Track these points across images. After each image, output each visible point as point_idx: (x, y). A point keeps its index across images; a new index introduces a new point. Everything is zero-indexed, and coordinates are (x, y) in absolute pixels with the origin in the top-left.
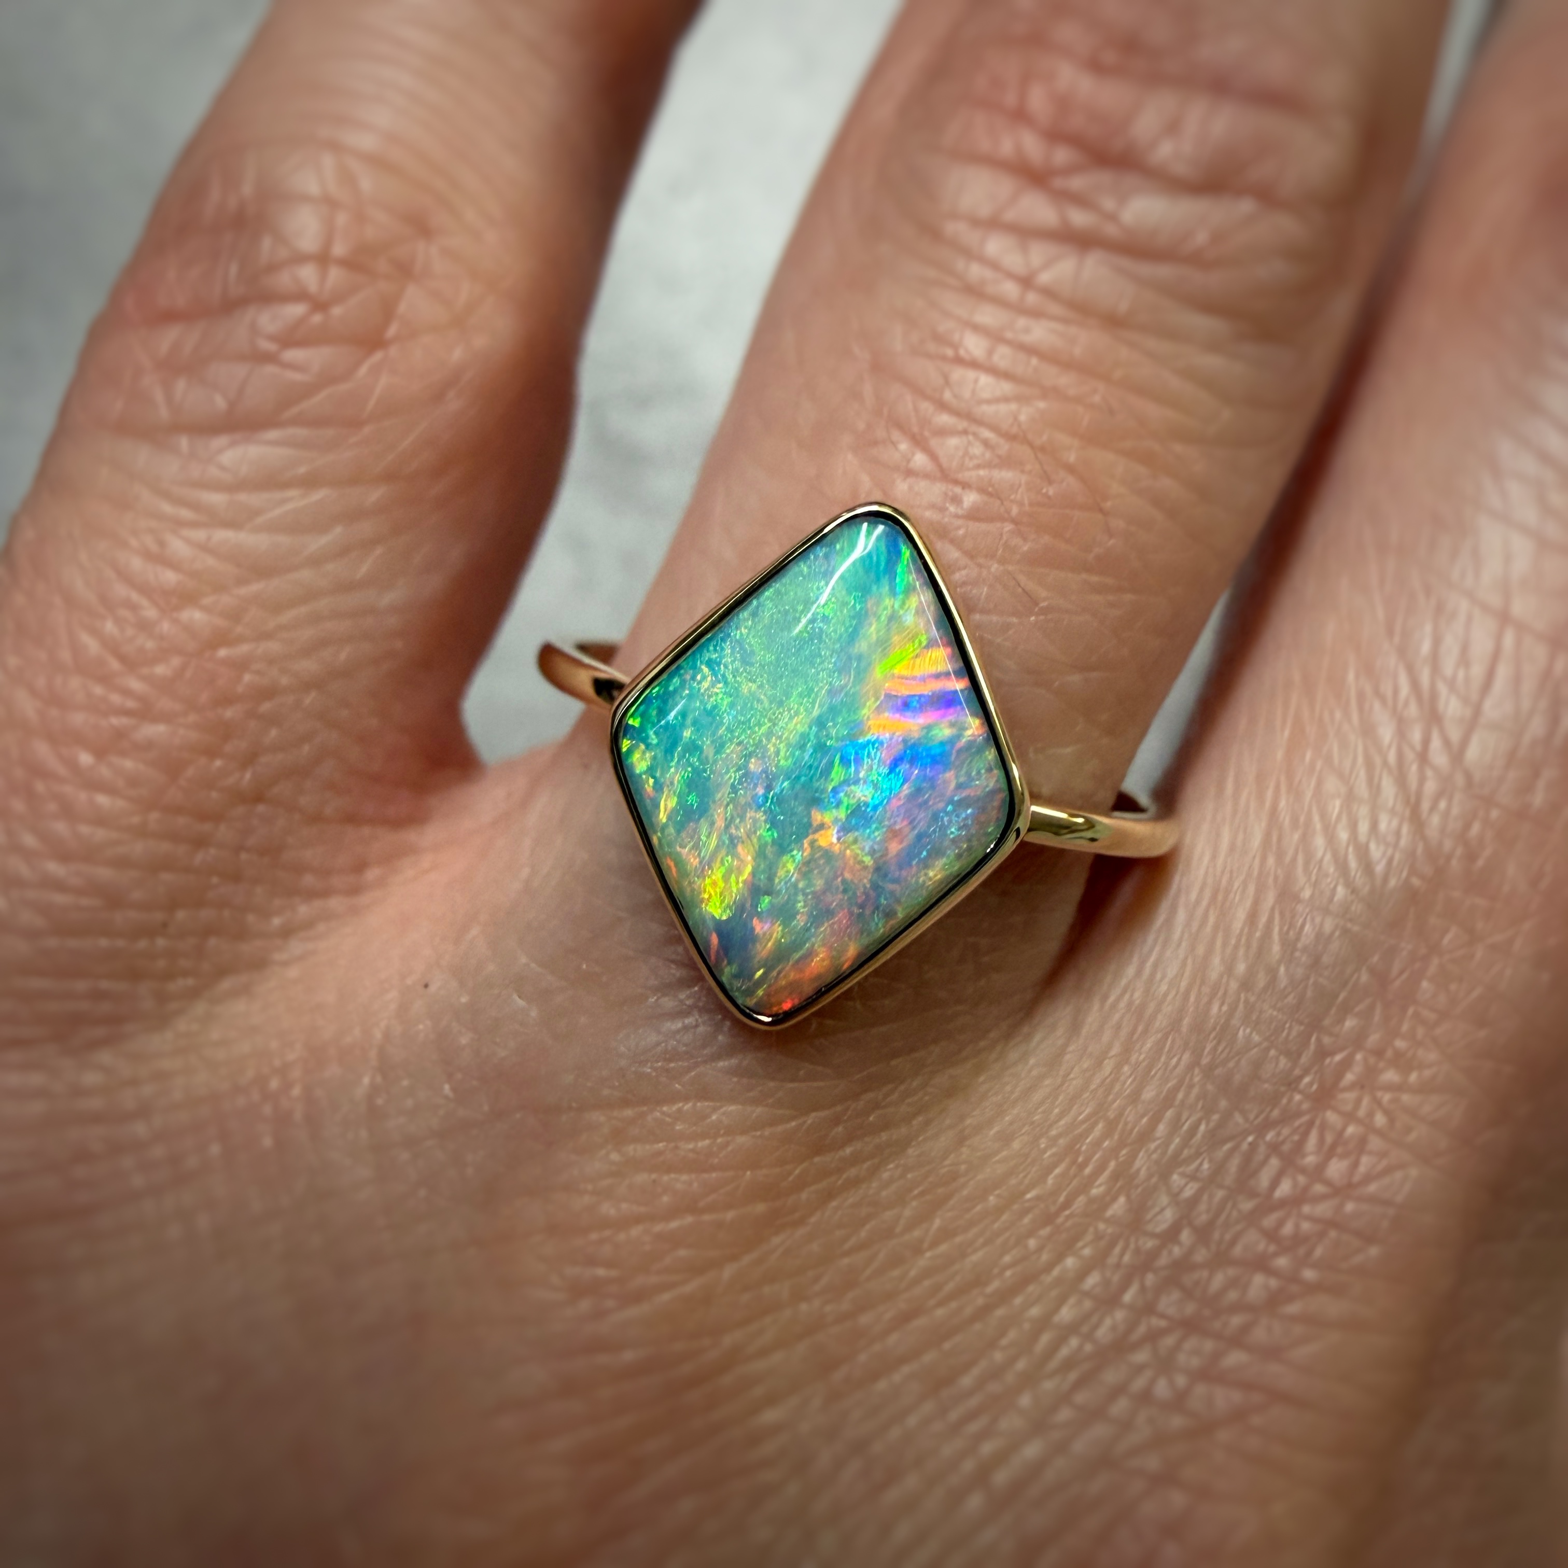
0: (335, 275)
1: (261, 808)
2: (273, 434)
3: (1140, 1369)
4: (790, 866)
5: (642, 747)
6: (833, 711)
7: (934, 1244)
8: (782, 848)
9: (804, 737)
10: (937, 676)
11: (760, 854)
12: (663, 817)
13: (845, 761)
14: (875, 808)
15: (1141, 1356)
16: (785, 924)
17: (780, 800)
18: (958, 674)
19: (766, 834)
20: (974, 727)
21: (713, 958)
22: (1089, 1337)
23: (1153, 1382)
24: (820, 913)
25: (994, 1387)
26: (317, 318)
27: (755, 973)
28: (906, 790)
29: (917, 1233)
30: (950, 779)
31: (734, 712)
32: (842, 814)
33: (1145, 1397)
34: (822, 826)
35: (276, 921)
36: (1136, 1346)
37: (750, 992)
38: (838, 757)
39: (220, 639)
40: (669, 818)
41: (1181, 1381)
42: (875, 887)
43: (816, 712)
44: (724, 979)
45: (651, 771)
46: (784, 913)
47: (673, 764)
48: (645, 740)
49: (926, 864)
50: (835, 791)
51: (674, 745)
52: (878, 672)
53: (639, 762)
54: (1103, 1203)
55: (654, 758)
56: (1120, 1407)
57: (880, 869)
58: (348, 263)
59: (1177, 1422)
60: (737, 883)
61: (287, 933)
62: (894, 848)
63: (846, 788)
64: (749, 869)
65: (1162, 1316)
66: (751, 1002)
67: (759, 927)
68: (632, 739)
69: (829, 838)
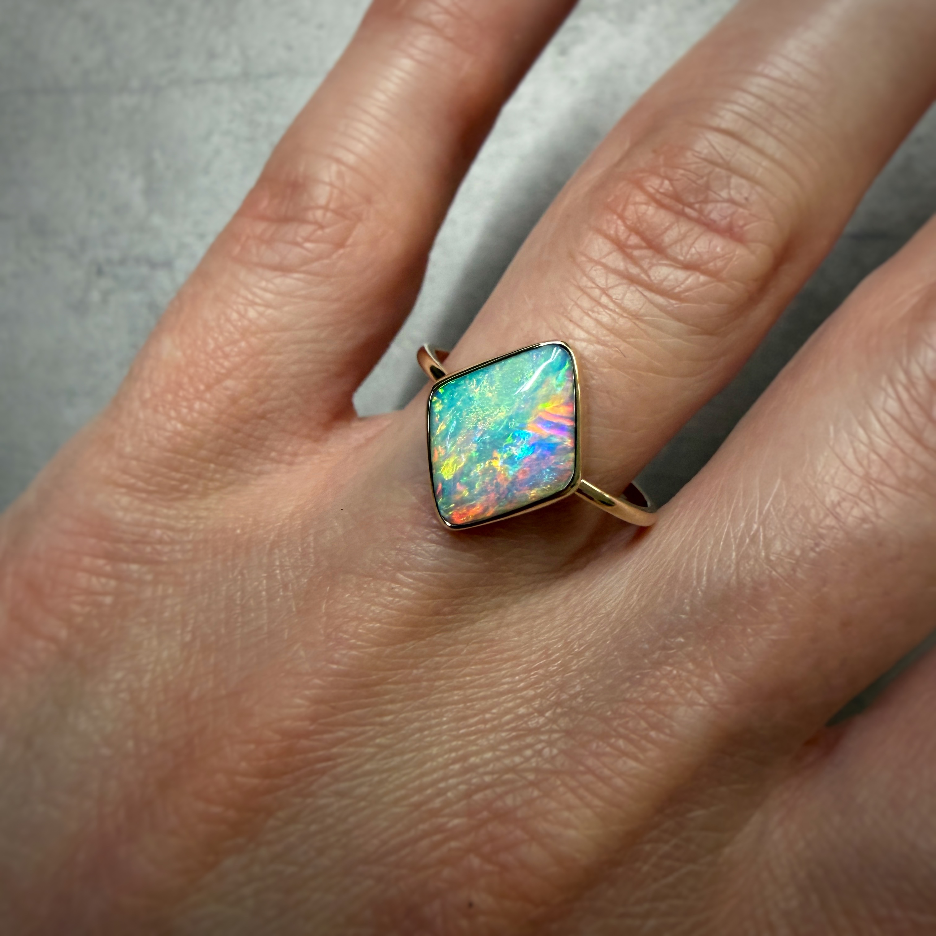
0: (329, 215)
1: (263, 421)
2: (296, 275)
3: (541, 741)
4: (479, 469)
5: (441, 402)
6: (517, 415)
7: (475, 664)
8: (479, 460)
9: (502, 421)
10: (561, 417)
11: (470, 459)
12: (438, 432)
13: (514, 437)
14: (518, 459)
15: (544, 737)
16: (469, 491)
17: (484, 442)
18: (571, 419)
19: (474, 454)
20: (568, 442)
21: (437, 493)
22: (526, 722)
23: (543, 748)
24: (484, 491)
25: (481, 726)
26: (319, 233)
27: (450, 505)
28: (534, 456)
29: (470, 657)
30: (553, 459)
31: (479, 402)
32: (505, 456)
33: (539, 753)
34: (496, 458)
35: (257, 469)
36: (543, 733)
37: (447, 511)
38: (512, 433)
39: (263, 352)
40: (440, 434)
41: (555, 751)
42: (509, 490)
43: (510, 414)
44: (439, 503)
45: (440, 412)
46: (470, 486)
47: (450, 413)
48: (443, 400)
49: (531, 488)
50: (506, 446)
51: (452, 406)
52: (540, 407)
53: (438, 407)
54: (552, 675)
55: (443, 408)
56: (528, 752)
57: (513, 483)
58: (335, 212)
59: (547, 766)
60: (456, 468)
61: (260, 473)
62: (521, 477)
63: (510, 447)
64: (462, 464)
65: (558, 726)
66: (446, 516)
67: (459, 487)
68: (438, 397)
69: (497, 464)
